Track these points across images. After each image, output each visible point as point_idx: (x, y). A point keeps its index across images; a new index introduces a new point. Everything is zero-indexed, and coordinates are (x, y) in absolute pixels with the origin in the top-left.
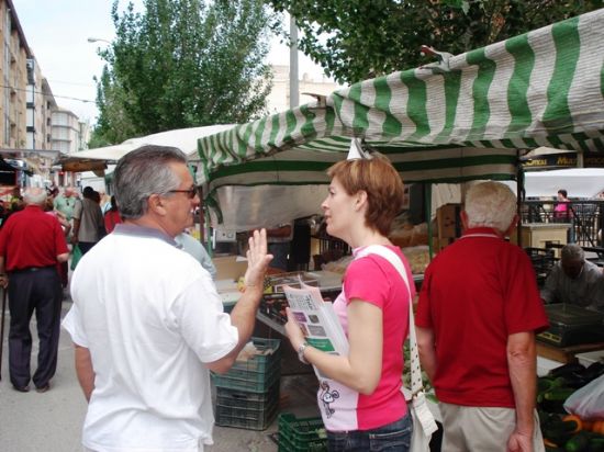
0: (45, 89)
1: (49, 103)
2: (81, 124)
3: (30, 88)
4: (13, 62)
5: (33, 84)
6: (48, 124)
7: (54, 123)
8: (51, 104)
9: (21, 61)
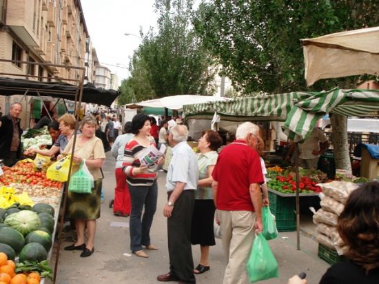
0: (94, 54)
1: (95, 62)
2: (111, 75)
3: (86, 55)
4: (80, 40)
5: (89, 52)
6: (94, 74)
7: (97, 74)
8: (96, 63)
9: (84, 40)
